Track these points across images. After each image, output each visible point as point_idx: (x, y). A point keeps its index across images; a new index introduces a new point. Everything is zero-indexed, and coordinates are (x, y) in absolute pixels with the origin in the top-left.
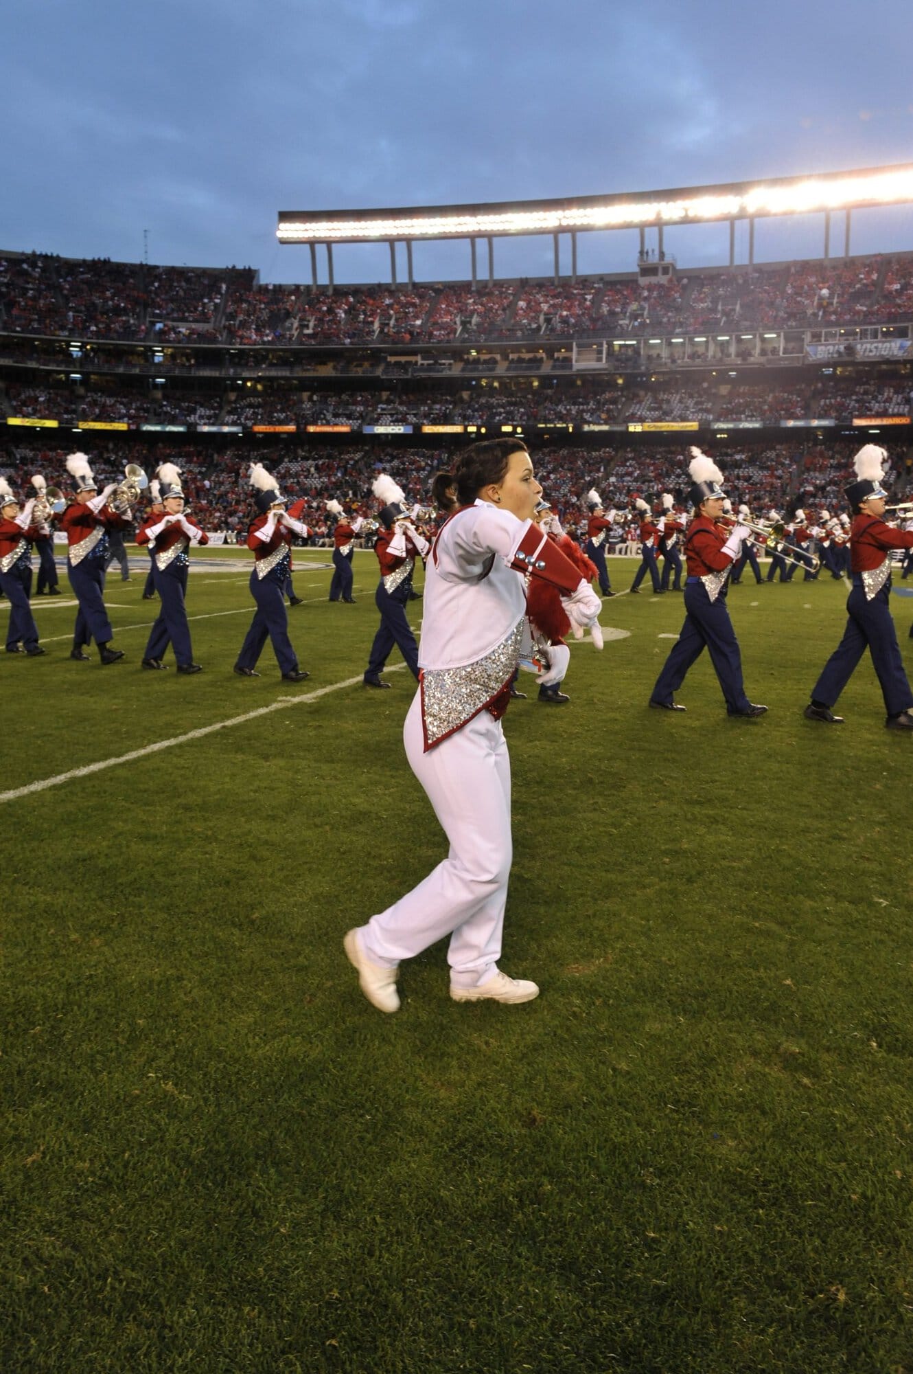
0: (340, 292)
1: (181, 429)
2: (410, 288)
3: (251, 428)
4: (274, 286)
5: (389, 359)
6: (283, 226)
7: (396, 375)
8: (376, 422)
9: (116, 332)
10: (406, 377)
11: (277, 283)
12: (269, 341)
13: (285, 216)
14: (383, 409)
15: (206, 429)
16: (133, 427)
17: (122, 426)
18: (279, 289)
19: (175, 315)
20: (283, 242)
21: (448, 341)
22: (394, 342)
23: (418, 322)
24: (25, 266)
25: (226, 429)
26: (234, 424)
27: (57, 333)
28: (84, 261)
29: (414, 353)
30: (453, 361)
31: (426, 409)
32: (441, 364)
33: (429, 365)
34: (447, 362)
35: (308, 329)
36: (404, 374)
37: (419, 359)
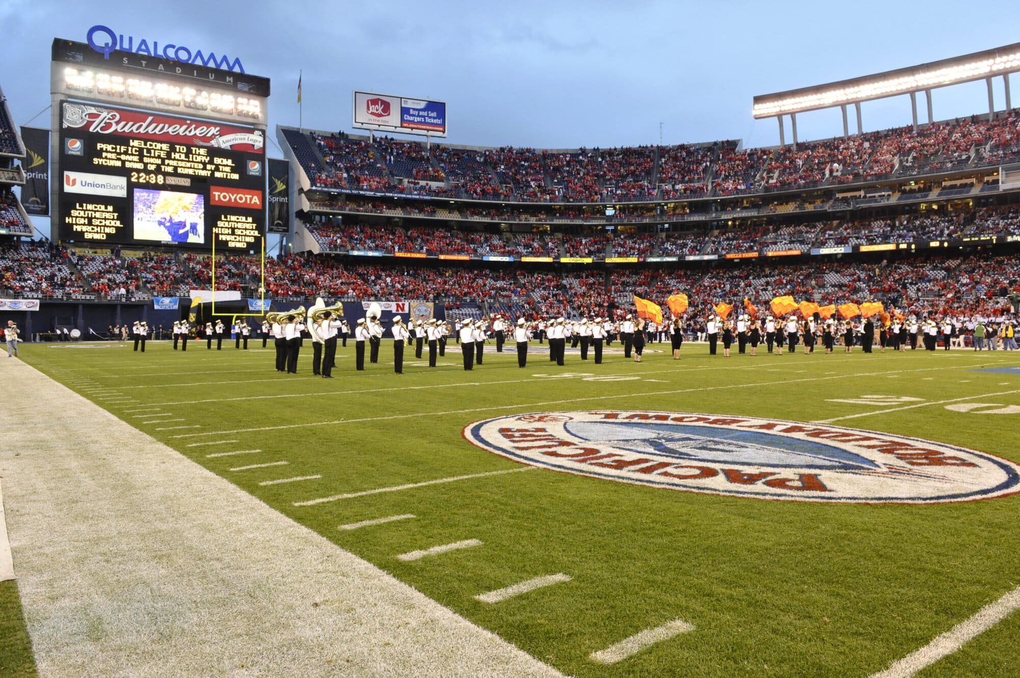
0: (802, 147)
1: (674, 259)
2: (859, 137)
3: (725, 256)
4: (751, 149)
5: (837, 195)
6: (757, 106)
7: (842, 207)
8: (823, 244)
9: (634, 196)
11: (753, 147)
12: (741, 191)
13: (758, 100)
14: (830, 235)
15: (692, 258)
16: (641, 260)
17: (633, 260)
18: (753, 153)
20: (757, 118)
22: (840, 182)
24: (581, 157)
25: (706, 258)
26: (713, 253)
29: (858, 189)
30: (891, 193)
31: (867, 232)
32: (880, 196)
33: (870, 197)
34: (886, 194)
35: (773, 179)
36: (850, 207)
37: (862, 193)
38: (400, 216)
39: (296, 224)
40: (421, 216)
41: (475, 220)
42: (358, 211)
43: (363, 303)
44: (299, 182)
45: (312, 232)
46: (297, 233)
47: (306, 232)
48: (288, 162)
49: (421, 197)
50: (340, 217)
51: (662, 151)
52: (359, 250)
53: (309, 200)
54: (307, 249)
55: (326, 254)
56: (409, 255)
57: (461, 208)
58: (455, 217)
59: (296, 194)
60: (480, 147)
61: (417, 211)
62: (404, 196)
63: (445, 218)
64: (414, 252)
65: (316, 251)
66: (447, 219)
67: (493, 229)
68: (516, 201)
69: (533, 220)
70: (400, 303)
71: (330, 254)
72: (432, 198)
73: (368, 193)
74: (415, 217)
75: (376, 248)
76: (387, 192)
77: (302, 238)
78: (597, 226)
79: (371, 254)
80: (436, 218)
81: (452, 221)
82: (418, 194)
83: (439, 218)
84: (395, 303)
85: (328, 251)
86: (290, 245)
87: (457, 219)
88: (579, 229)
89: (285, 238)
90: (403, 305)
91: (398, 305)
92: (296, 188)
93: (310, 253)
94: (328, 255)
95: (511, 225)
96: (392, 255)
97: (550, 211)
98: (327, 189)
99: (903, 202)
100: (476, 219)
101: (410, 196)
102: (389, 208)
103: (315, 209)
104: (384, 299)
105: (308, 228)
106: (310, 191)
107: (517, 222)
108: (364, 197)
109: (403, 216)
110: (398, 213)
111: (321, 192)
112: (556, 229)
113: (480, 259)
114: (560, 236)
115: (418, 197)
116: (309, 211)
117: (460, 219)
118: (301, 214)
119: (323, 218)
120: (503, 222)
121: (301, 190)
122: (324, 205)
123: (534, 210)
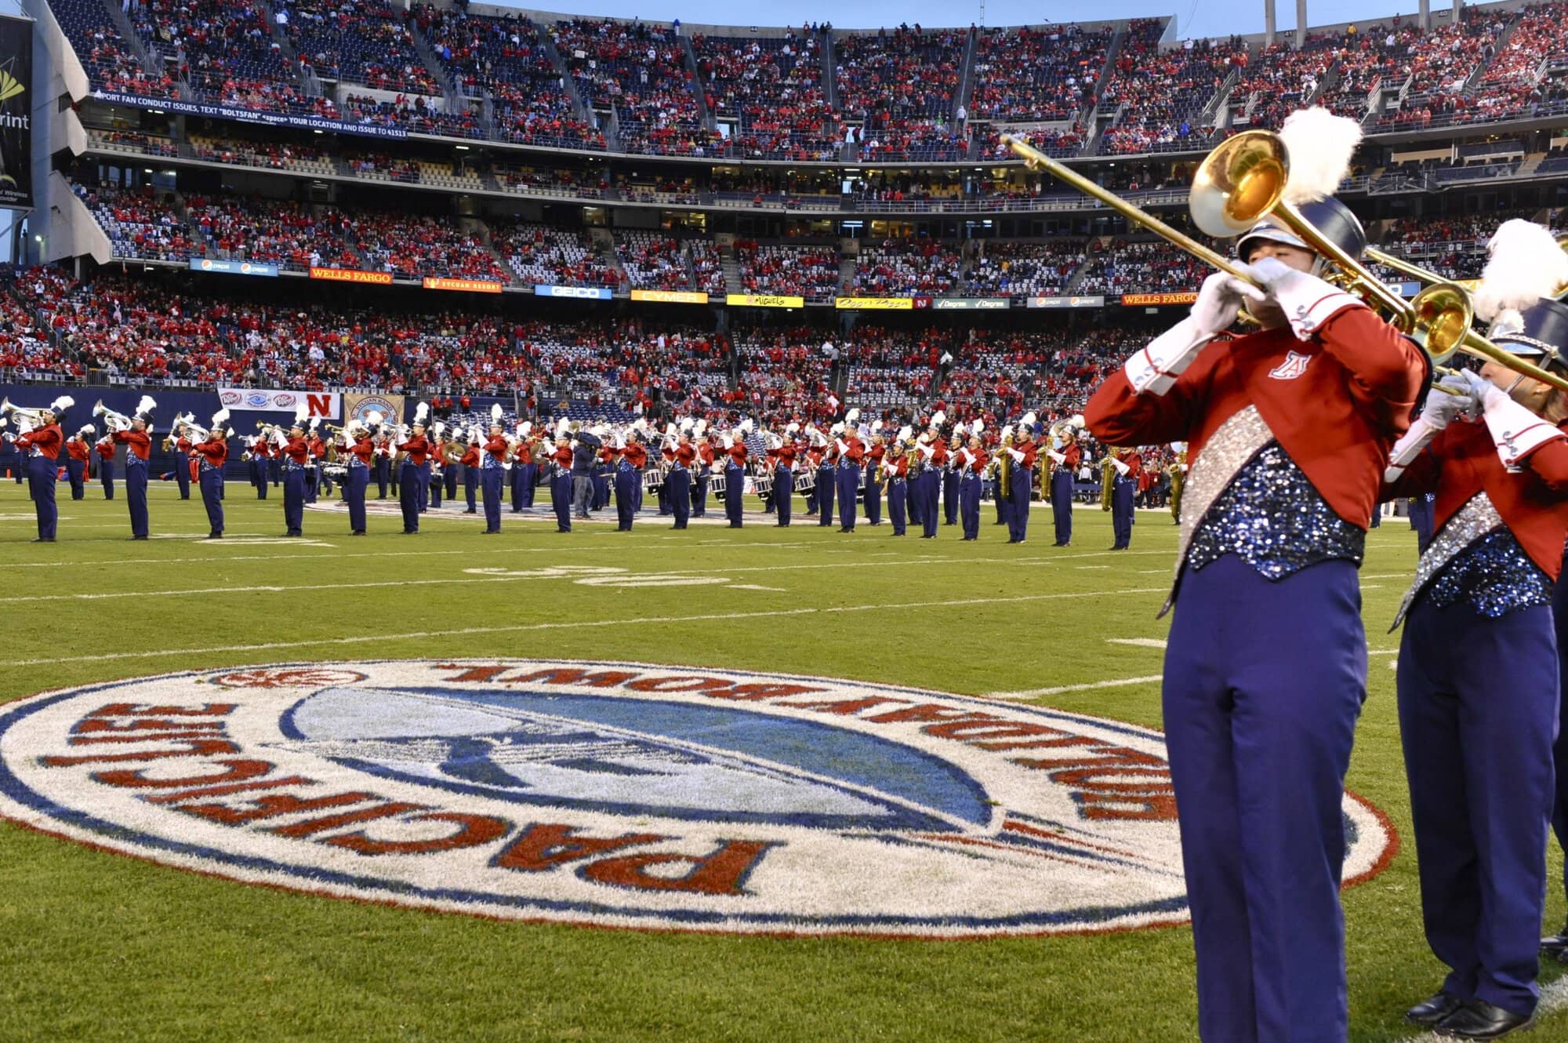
0: (1317, 41)
1: (1000, 304)
2: (1456, 18)
3: (1120, 297)
4: (1196, 42)
5: (1394, 158)
7: (1402, 187)
9: (911, 147)
10: (1418, 190)
11: (1200, 37)
12: (1166, 144)
15: (1042, 303)
16: (922, 304)
17: (904, 303)
18: (1202, 48)
19: (1014, 111)
21: (1511, 116)
22: (1400, 126)
23: (1458, 85)
24: (787, 50)
25: (1076, 302)
26: (1093, 292)
27: (816, 155)
28: (882, 32)
29: (1443, 143)
30: (1521, 153)
31: (1459, 247)
32: (1495, 161)
33: (1471, 163)
34: (1510, 155)
35: (1242, 115)
36: (1419, 184)
37: (1453, 153)
38: (326, 176)
39: (54, 186)
40: (382, 179)
41: (519, 195)
42: (219, 159)
43: (221, 391)
44: (60, 76)
45: (93, 207)
46: (54, 208)
47: (80, 208)
48: (30, 24)
49: (382, 131)
50: (173, 174)
51: (984, 41)
52: (218, 258)
53: (87, 125)
54: (81, 251)
55: (130, 266)
56: (347, 276)
57: (485, 162)
58: (470, 184)
59: (53, 108)
60: (538, 13)
61: (371, 165)
62: (339, 126)
63: (442, 187)
64: (359, 269)
65: (103, 257)
66: (448, 188)
67: (566, 219)
68: (621, 150)
69: (663, 201)
70: (319, 395)
71: (140, 266)
72: (410, 134)
73: (243, 114)
74: (367, 180)
75: (263, 257)
76: (293, 114)
77: (69, 221)
78: (819, 218)
79: (247, 269)
80: (420, 186)
81: (461, 194)
82: (375, 124)
83: (429, 186)
84: (304, 394)
85: (134, 258)
86: (38, 238)
87: (474, 191)
88: (778, 227)
89: (25, 222)
90: (327, 399)
91: (312, 401)
92: (53, 94)
93: (88, 259)
94: (135, 269)
95: (611, 209)
96: (304, 274)
97: (702, 177)
98: (134, 100)
99: (1549, 175)
100: (522, 191)
101: (352, 128)
102: (297, 155)
103: (102, 150)
104: (277, 384)
105: (83, 198)
106: (88, 100)
107: (624, 202)
108: (231, 122)
109: (334, 176)
110: (322, 170)
111: (119, 106)
112: (720, 222)
113: (528, 290)
114: (729, 240)
115: (373, 130)
116: (85, 154)
117: (481, 191)
118: (64, 160)
119: (129, 172)
120: (592, 205)
121: (66, 99)
122: (126, 140)
123: (669, 176)
